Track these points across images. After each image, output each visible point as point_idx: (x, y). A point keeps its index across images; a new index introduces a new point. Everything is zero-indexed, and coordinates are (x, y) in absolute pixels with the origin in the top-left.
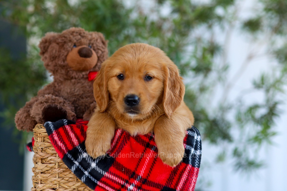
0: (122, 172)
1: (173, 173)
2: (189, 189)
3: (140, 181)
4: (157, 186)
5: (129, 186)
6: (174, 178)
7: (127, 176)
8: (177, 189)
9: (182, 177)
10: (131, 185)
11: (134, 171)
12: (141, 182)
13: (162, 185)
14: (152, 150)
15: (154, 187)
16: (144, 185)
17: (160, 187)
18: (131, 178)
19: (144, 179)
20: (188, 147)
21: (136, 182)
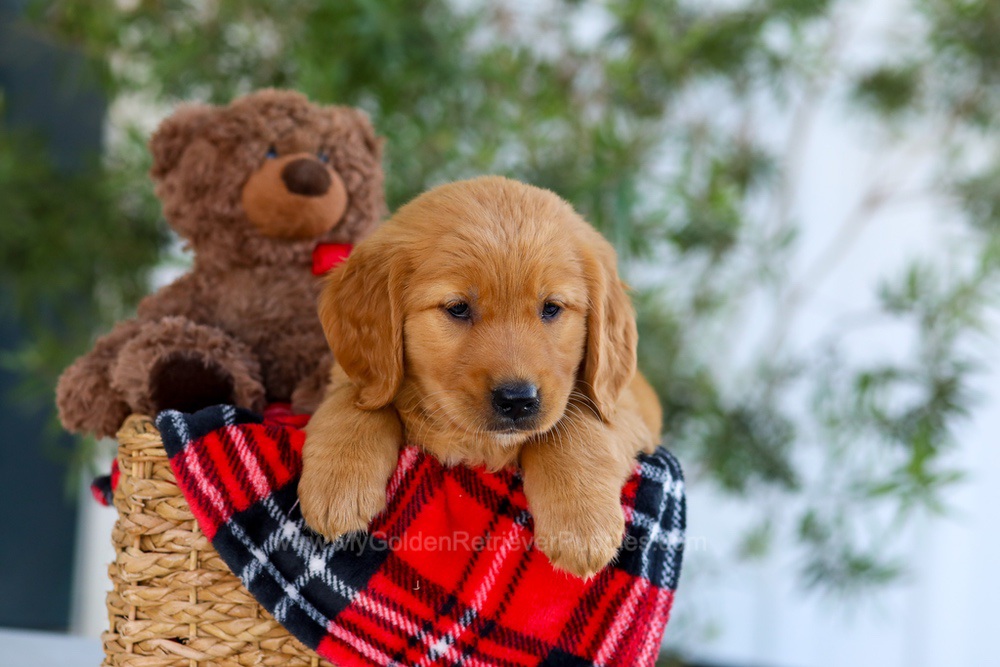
0: (413, 592)
1: (585, 605)
2: (637, 661)
3: (471, 628)
4: (528, 644)
5: (435, 643)
6: (586, 623)
7: (429, 607)
8: (596, 657)
9: (613, 620)
10: (440, 638)
11: (454, 592)
12: (477, 630)
13: (546, 644)
14: (515, 521)
15: (517, 648)
16: (485, 639)
17: (538, 652)
18: (443, 614)
19: (485, 620)
20: (639, 518)
21: (458, 630)
